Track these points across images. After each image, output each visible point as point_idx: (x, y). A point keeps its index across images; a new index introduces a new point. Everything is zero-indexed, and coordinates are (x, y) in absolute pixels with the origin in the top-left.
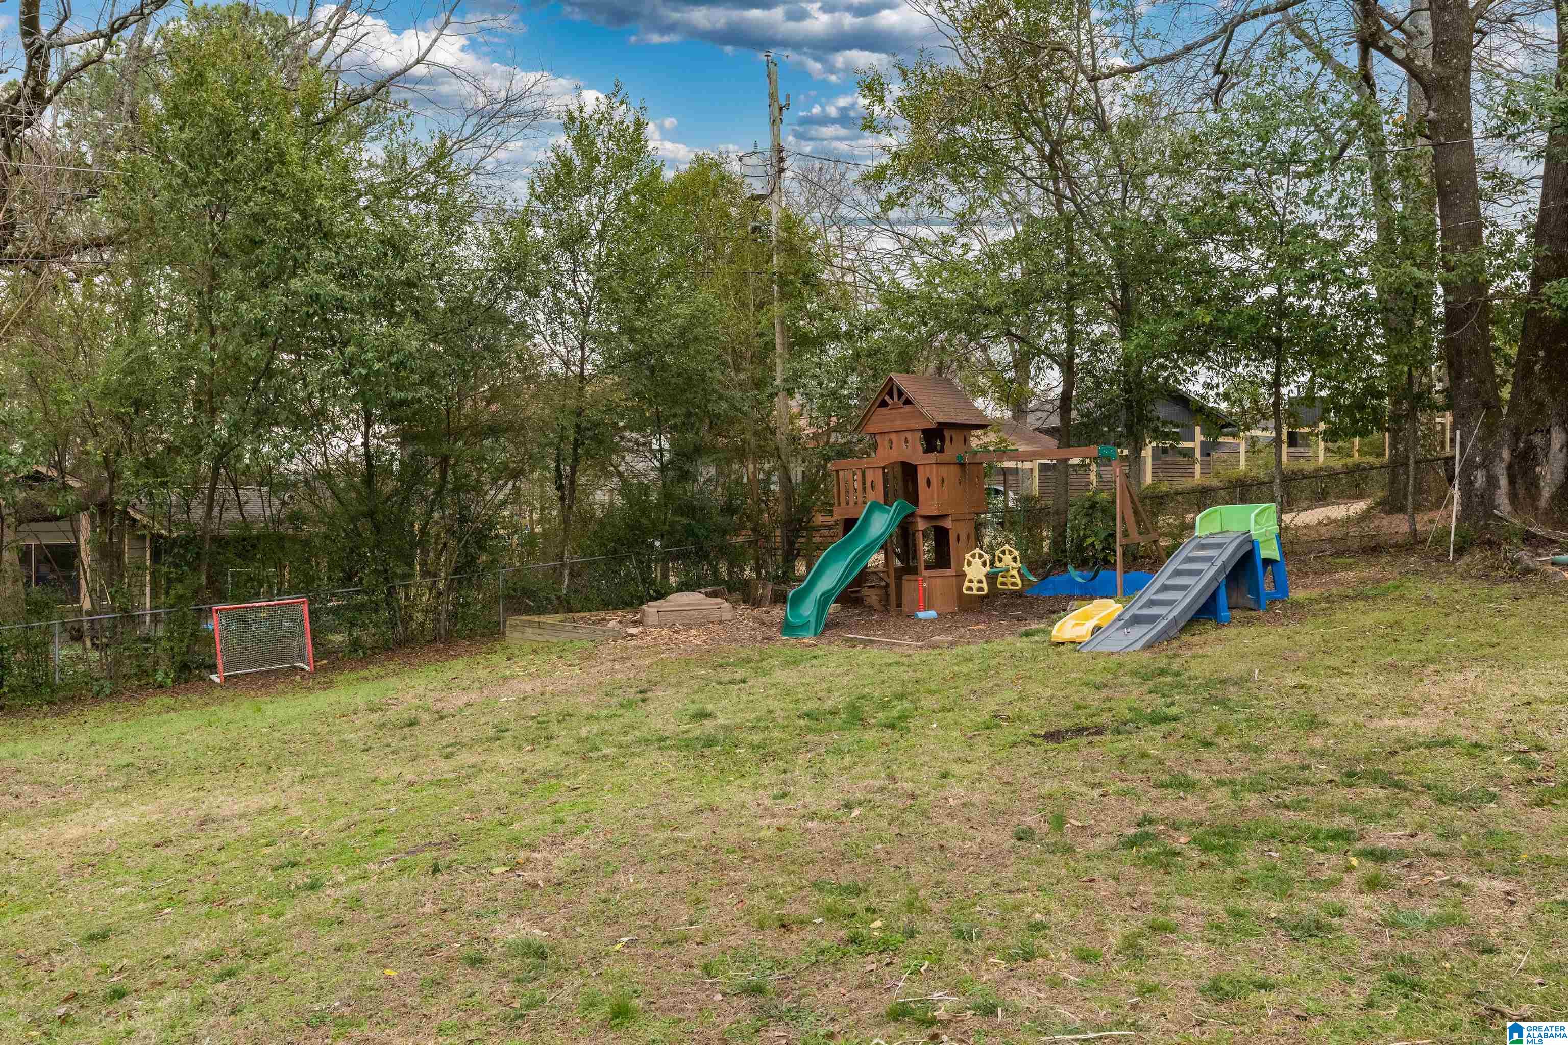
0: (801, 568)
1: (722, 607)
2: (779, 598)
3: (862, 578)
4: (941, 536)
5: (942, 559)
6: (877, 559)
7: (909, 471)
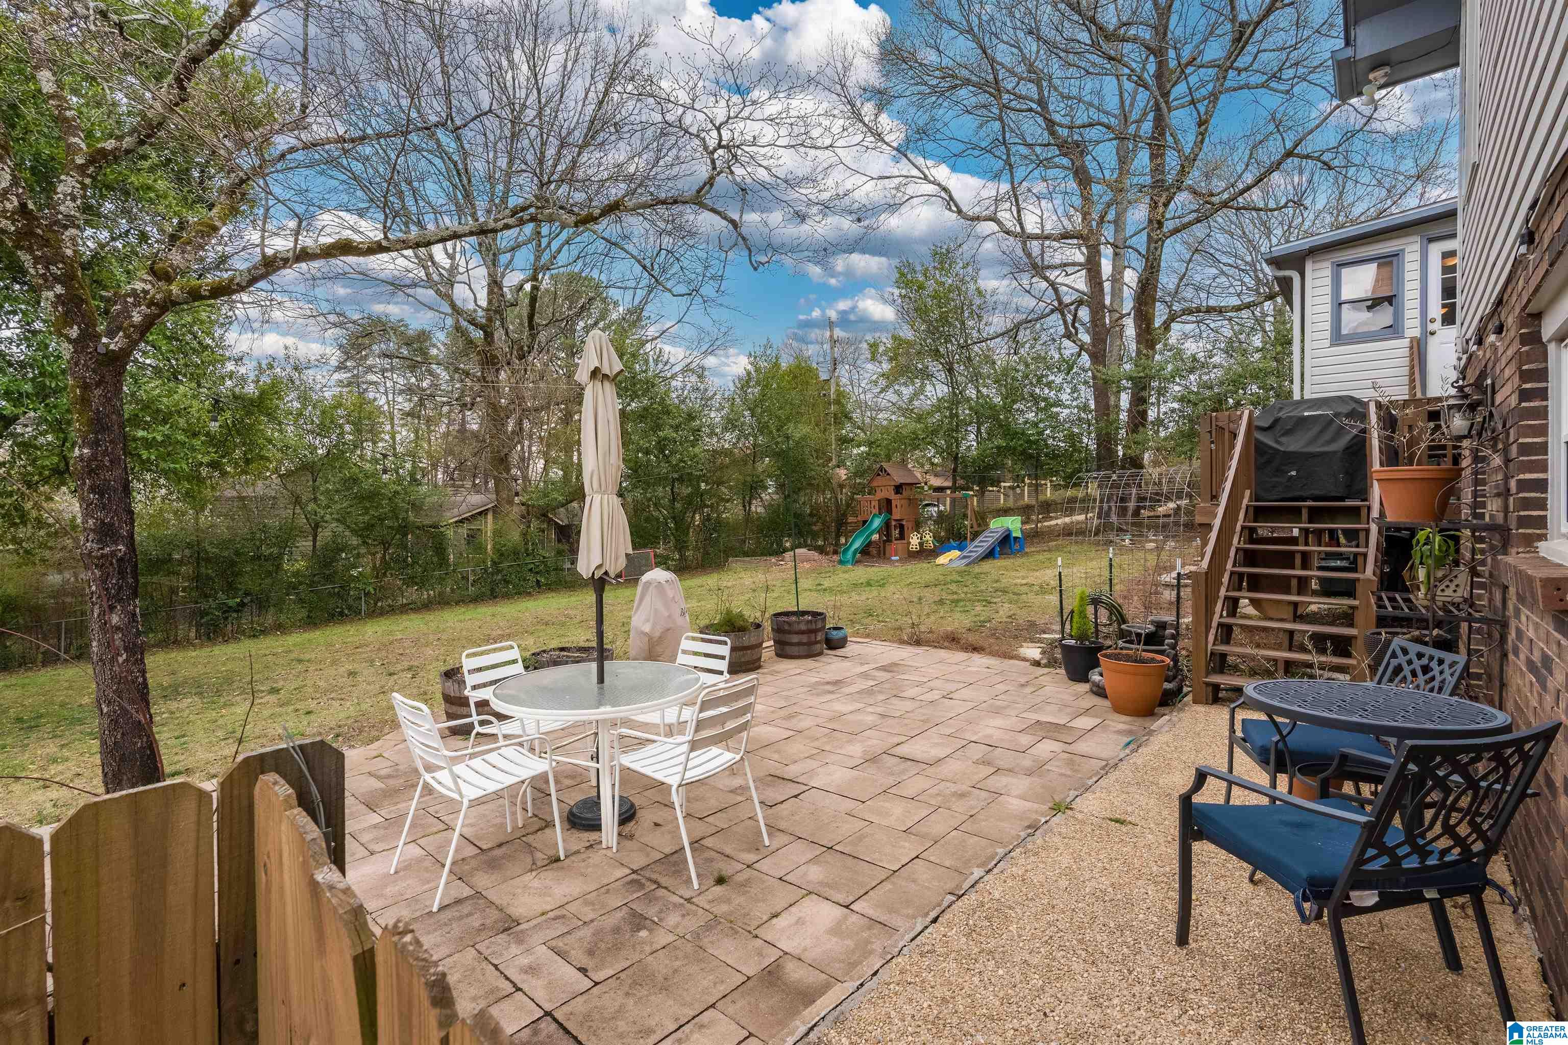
0: (843, 540)
1: (815, 555)
2: (835, 552)
3: (870, 544)
4: (902, 527)
5: (902, 536)
6: (875, 537)
7: (889, 502)
